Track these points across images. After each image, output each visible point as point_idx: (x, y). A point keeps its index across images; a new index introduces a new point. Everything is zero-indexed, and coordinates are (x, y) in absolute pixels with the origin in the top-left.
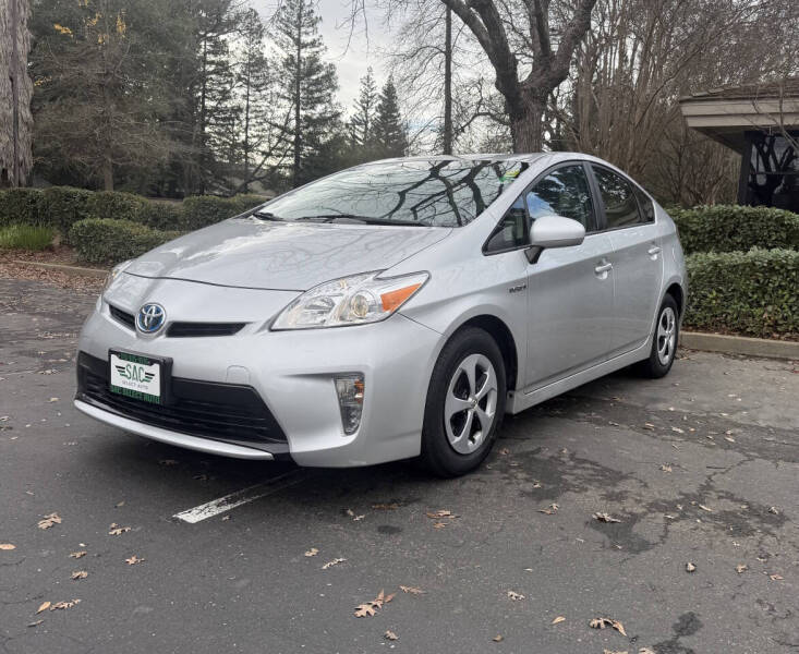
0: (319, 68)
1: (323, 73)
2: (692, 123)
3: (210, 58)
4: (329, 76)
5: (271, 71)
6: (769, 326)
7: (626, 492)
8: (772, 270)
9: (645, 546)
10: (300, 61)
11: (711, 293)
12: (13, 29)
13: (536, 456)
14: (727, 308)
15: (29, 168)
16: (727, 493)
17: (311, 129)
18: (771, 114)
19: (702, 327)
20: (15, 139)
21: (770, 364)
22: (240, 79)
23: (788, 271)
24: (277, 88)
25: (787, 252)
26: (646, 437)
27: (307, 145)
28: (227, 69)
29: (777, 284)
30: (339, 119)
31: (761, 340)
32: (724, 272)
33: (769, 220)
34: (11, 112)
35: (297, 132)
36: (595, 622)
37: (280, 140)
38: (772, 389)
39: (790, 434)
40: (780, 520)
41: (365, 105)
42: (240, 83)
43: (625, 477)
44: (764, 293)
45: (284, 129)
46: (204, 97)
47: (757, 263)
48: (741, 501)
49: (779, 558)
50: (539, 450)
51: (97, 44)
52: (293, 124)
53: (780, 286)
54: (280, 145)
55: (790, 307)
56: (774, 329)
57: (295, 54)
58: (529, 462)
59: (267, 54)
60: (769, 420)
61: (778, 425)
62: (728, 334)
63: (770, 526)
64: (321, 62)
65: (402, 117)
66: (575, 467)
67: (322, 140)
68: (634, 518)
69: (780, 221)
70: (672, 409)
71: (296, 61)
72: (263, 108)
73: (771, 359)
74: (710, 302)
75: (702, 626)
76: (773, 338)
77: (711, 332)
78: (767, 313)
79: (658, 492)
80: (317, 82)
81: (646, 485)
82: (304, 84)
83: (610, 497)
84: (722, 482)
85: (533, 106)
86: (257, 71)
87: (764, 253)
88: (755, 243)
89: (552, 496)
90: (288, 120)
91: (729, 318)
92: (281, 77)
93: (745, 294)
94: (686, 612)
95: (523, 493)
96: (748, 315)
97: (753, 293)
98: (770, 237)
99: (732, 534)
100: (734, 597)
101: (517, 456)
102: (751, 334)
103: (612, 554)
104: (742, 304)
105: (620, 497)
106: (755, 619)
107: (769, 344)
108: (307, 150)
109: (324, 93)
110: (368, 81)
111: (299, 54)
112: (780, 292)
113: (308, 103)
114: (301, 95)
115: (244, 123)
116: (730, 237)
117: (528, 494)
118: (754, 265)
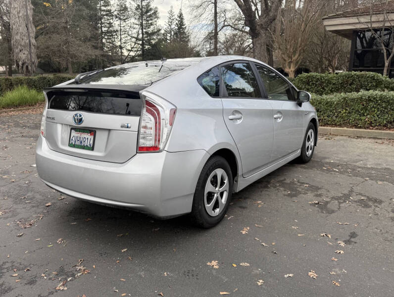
0: (151, 9)
1: (153, 12)
2: (328, 29)
3: (103, 8)
4: (155, 13)
5: (130, 13)
6: (368, 124)
7: (322, 194)
8: (370, 100)
9: (333, 212)
10: (142, 7)
11: (343, 111)
12: (26, 5)
13: (285, 181)
14: (350, 117)
15: (37, 64)
16: (359, 193)
17: (148, 38)
18: (366, 22)
19: (339, 125)
20: (30, 53)
21: (370, 140)
22: (117, 17)
23: (377, 100)
24: (133, 20)
25: (377, 92)
26: (324, 173)
27: (147, 45)
28: (111, 13)
29: (372, 106)
30: (160, 32)
31: (364, 130)
32: (349, 102)
33: (368, 77)
34: (28, 41)
35: (142, 39)
36: (322, 235)
37: (135, 43)
38: (371, 152)
39: (381, 170)
40: (381, 202)
41: (170, 23)
42: (117, 19)
43: (319, 189)
44: (366, 110)
45: (137, 39)
46: (102, 27)
47: (363, 98)
48: (365, 196)
49: (382, 215)
50: (285, 180)
51: (61, 9)
52: (141, 36)
53: (373, 107)
54: (135, 46)
55: (378, 116)
56: (370, 125)
57: (140, 4)
58: (283, 184)
59: (128, 5)
60: (372, 165)
61: (375, 167)
62: (350, 128)
63: (377, 204)
64: (151, 7)
65: (187, 28)
66: (300, 185)
67: (153, 42)
68: (327, 203)
69: (373, 78)
70: (332, 161)
71: (141, 7)
72: (127, 30)
73: (370, 138)
74: (342, 115)
75: (358, 235)
76: (370, 129)
77: (342, 127)
78: (367, 118)
79: (333, 193)
80: (150, 16)
81: (329, 191)
82: (145, 17)
83: (317, 196)
84: (357, 189)
85: (262, 32)
86: (124, 13)
87: (366, 92)
88: (361, 88)
89: (295, 196)
90: (138, 34)
91: (350, 121)
92: (135, 15)
93: (358, 111)
94: (352, 231)
95: (285, 195)
96: (358, 120)
97: (361, 110)
98: (368, 85)
99: (364, 207)
100: (367, 227)
101: (278, 182)
102: (360, 127)
103: (322, 215)
104: (356, 115)
105: (320, 195)
106: (376, 233)
107: (368, 132)
108: (147, 47)
109: (153, 21)
110: (171, 12)
111: (142, 4)
112: (373, 109)
113: (147, 26)
114: (144, 23)
115: (119, 37)
116: (350, 85)
117: (286, 195)
118: (362, 98)
